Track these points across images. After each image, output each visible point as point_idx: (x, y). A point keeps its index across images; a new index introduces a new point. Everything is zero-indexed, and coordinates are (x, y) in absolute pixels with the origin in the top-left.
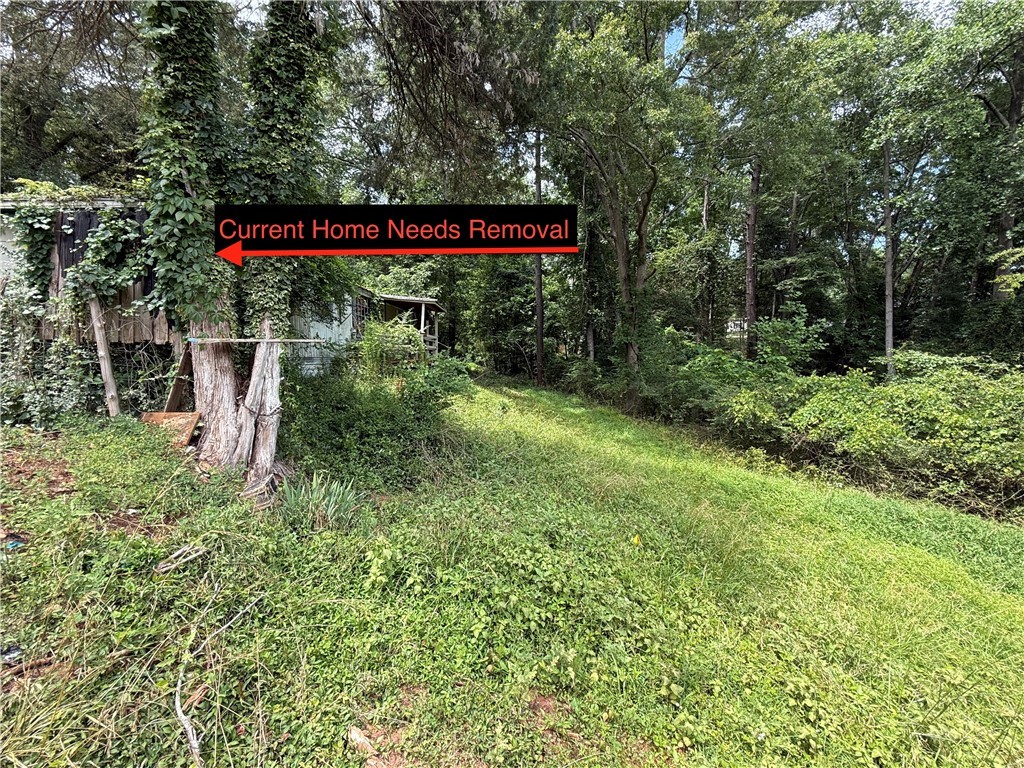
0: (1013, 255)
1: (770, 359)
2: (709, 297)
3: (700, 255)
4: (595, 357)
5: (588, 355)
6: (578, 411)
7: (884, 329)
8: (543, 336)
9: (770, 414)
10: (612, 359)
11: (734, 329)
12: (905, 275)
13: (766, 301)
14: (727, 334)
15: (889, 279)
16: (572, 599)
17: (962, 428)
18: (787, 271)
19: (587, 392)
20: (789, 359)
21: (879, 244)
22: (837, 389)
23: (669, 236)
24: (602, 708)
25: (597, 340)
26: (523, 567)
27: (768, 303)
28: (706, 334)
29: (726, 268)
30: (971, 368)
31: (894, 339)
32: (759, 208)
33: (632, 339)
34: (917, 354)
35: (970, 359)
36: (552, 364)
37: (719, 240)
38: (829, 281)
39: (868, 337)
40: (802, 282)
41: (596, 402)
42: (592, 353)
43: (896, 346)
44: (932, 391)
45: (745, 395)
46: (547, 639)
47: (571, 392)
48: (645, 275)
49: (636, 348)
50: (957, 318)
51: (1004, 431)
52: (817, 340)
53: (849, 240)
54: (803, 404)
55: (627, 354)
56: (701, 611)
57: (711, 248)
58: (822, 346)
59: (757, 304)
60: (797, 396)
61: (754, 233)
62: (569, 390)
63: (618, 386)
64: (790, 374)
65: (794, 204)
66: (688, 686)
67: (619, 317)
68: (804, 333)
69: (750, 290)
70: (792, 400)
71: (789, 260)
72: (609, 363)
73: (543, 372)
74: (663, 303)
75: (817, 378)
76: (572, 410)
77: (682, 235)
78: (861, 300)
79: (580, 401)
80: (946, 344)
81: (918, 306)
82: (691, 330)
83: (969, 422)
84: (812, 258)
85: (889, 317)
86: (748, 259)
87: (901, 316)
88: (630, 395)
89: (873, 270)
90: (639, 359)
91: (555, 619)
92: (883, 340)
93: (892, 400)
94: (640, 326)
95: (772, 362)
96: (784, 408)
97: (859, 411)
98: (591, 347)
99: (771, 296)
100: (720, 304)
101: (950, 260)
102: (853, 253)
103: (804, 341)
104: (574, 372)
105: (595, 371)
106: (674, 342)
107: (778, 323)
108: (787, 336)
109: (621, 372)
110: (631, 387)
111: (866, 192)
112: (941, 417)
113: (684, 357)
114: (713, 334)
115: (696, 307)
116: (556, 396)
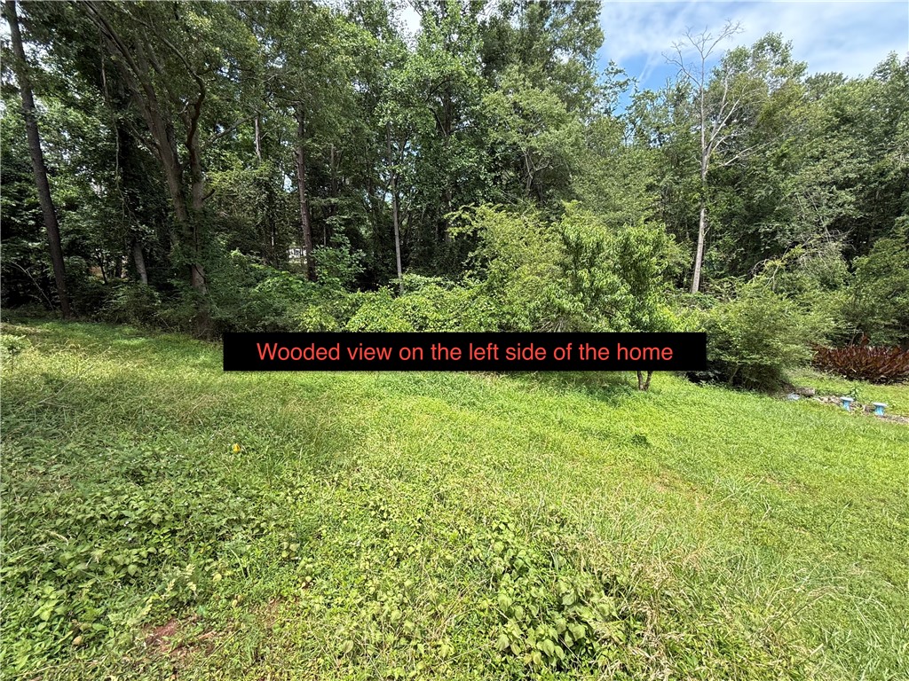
0: (453, 215)
1: (327, 280)
2: (269, 226)
3: (258, 183)
4: (149, 280)
5: (138, 277)
6: (135, 342)
7: (396, 259)
8: (62, 254)
9: (333, 323)
10: (174, 282)
11: (296, 255)
12: (404, 223)
13: (318, 233)
14: (290, 259)
15: (396, 224)
16: (176, 523)
17: (439, 321)
18: (333, 209)
19: (144, 320)
20: (341, 280)
21: (389, 198)
22: (374, 301)
23: (223, 158)
24: (229, 599)
25: (149, 261)
26: (103, 517)
27: (320, 235)
28: (271, 258)
29: (283, 199)
30: (439, 284)
31: (402, 267)
32: (306, 150)
33: (197, 261)
34: (415, 275)
35: (439, 279)
36: (83, 290)
37: (274, 173)
38: (361, 222)
39: (387, 265)
40: (344, 219)
41: (159, 330)
42: (144, 276)
43: (403, 271)
44: (424, 299)
45: (312, 310)
46: (153, 574)
47: (120, 322)
48: (201, 194)
49: (201, 270)
50: (431, 253)
51: (455, 320)
52: (358, 265)
53: (371, 192)
54: (354, 314)
55: (191, 278)
56: (304, 483)
57: (267, 179)
58: (362, 270)
59: (312, 235)
60: (350, 308)
61: (304, 172)
62: (117, 319)
63: (186, 310)
64: (342, 292)
65: (332, 154)
66: (302, 540)
67: (174, 237)
68: (350, 261)
69: (305, 222)
70: (346, 311)
71: (333, 200)
72: (170, 286)
73: (70, 300)
74: (225, 226)
75: (361, 294)
76: (126, 342)
77: (236, 161)
78: (381, 237)
79: (136, 330)
80: (427, 270)
81: (411, 245)
82: (257, 255)
83: (441, 317)
84: (348, 201)
85: (398, 250)
86: (301, 194)
87: (404, 251)
88: (201, 319)
89: (387, 217)
90: (207, 281)
91: (160, 550)
92: (396, 267)
93: (405, 307)
94: (203, 248)
95: (329, 283)
96: (342, 317)
97: (388, 316)
98: (141, 268)
99: (322, 229)
100: (281, 232)
101: (425, 216)
102: (374, 202)
103: (350, 266)
104: (122, 297)
105: (152, 296)
106: (242, 265)
107: (331, 251)
108: (338, 262)
109: (186, 295)
110: (201, 310)
111: (378, 157)
112: (429, 315)
113: (253, 280)
114: (277, 258)
115: (259, 232)
116: (98, 328)
